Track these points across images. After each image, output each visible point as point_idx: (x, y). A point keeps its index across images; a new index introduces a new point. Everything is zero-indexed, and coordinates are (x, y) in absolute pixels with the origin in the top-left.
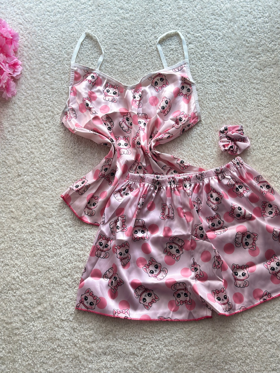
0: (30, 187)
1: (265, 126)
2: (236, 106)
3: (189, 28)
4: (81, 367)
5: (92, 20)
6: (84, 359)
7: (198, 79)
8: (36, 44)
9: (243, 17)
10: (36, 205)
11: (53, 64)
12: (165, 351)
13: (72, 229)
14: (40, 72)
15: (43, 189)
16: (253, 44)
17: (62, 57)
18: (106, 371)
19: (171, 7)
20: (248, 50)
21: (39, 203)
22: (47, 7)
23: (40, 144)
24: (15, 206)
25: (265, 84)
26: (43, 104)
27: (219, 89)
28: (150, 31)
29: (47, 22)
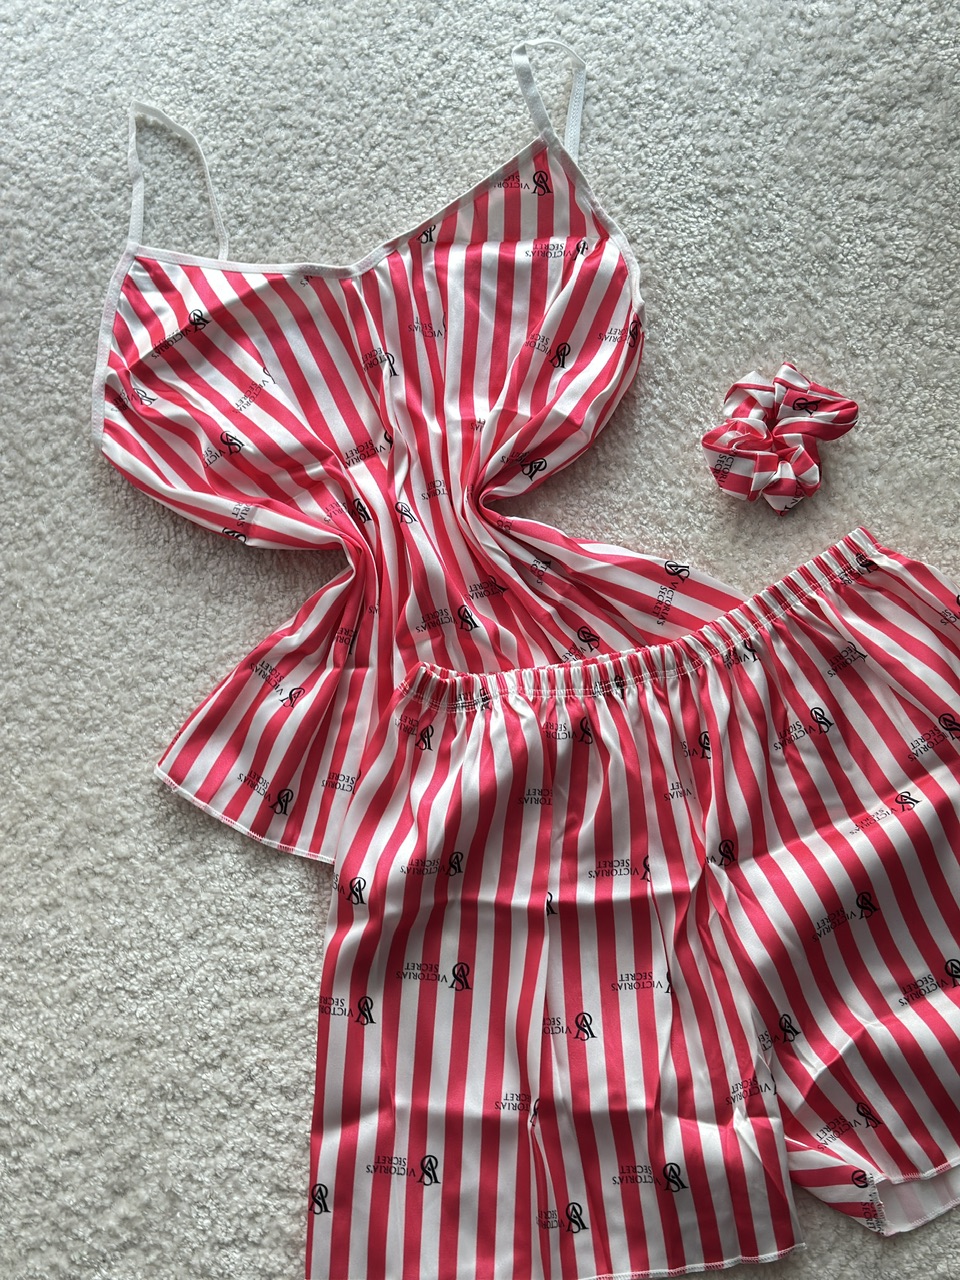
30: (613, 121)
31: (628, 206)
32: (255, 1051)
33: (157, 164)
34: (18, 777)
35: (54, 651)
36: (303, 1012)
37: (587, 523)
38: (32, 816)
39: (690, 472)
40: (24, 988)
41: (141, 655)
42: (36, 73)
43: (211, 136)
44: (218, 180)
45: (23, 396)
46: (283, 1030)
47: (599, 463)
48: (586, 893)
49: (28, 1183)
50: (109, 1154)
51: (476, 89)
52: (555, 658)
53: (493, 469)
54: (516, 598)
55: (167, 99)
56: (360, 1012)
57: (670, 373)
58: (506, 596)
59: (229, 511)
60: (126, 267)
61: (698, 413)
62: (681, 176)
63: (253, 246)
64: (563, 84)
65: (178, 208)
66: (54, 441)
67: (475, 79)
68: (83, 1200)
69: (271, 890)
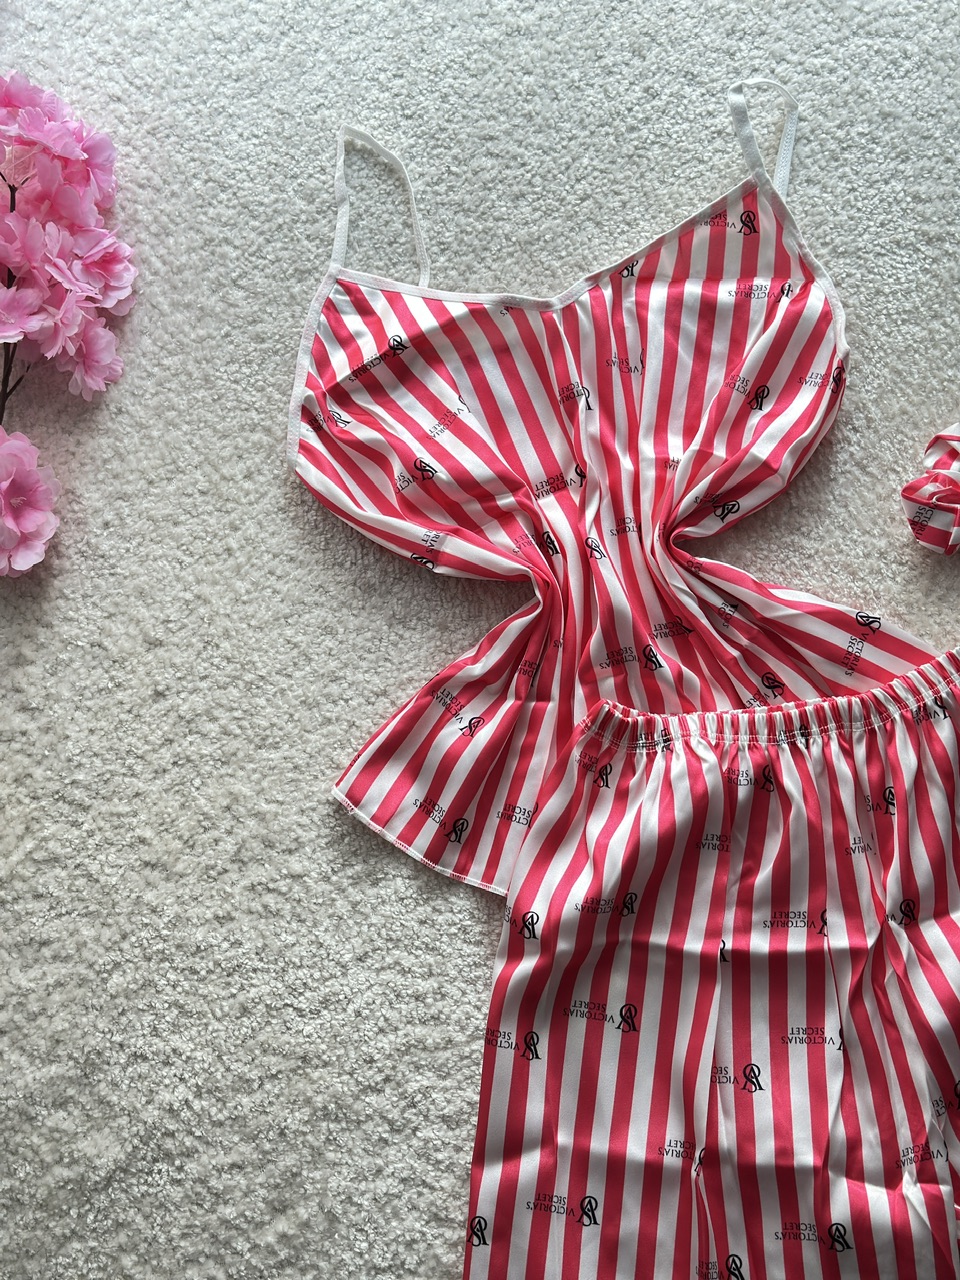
0: (204, 736)
5: (390, 54)
7: (838, 241)
8: (182, 173)
11: (253, 243)
14: (208, 279)
22: (212, 23)
23: (231, 562)
24: (154, 819)
26: (229, 405)
28: (625, 70)
30: (823, 163)
31: (834, 250)
32: (419, 1078)
33: (363, 188)
34: (198, 789)
35: (238, 666)
36: (468, 1042)
37: (776, 567)
38: (210, 828)
39: (885, 522)
40: (195, 999)
41: (323, 675)
42: (248, 92)
43: (417, 163)
44: (422, 206)
45: (220, 413)
46: (448, 1059)
47: (791, 508)
48: (760, 943)
49: (190, 1193)
50: (271, 1170)
51: (686, 126)
52: (739, 703)
53: (685, 511)
54: (701, 640)
55: (376, 124)
56: (526, 1048)
57: (869, 420)
58: (692, 638)
59: (418, 537)
60: (328, 290)
61: (896, 462)
62: (890, 221)
63: (453, 273)
64: (774, 124)
65: (381, 233)
66: (248, 459)
67: (685, 115)
68: (242, 1215)
69: (441, 918)
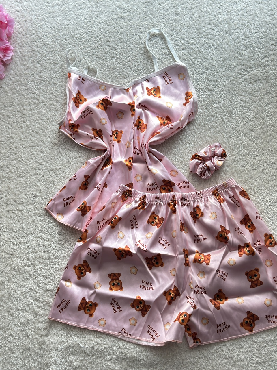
1: (248, 139)
2: (222, 116)
3: (184, 34)
4: (31, 360)
6: (35, 352)
9: (239, 29)
10: (8, 190)
12: (117, 353)
13: (41, 218)
15: (18, 175)
16: (246, 57)
17: (55, 48)
18: (55, 368)
19: (168, 12)
20: (240, 63)
21: (12, 188)
25: (253, 97)
27: (206, 97)
29: (44, 13)
